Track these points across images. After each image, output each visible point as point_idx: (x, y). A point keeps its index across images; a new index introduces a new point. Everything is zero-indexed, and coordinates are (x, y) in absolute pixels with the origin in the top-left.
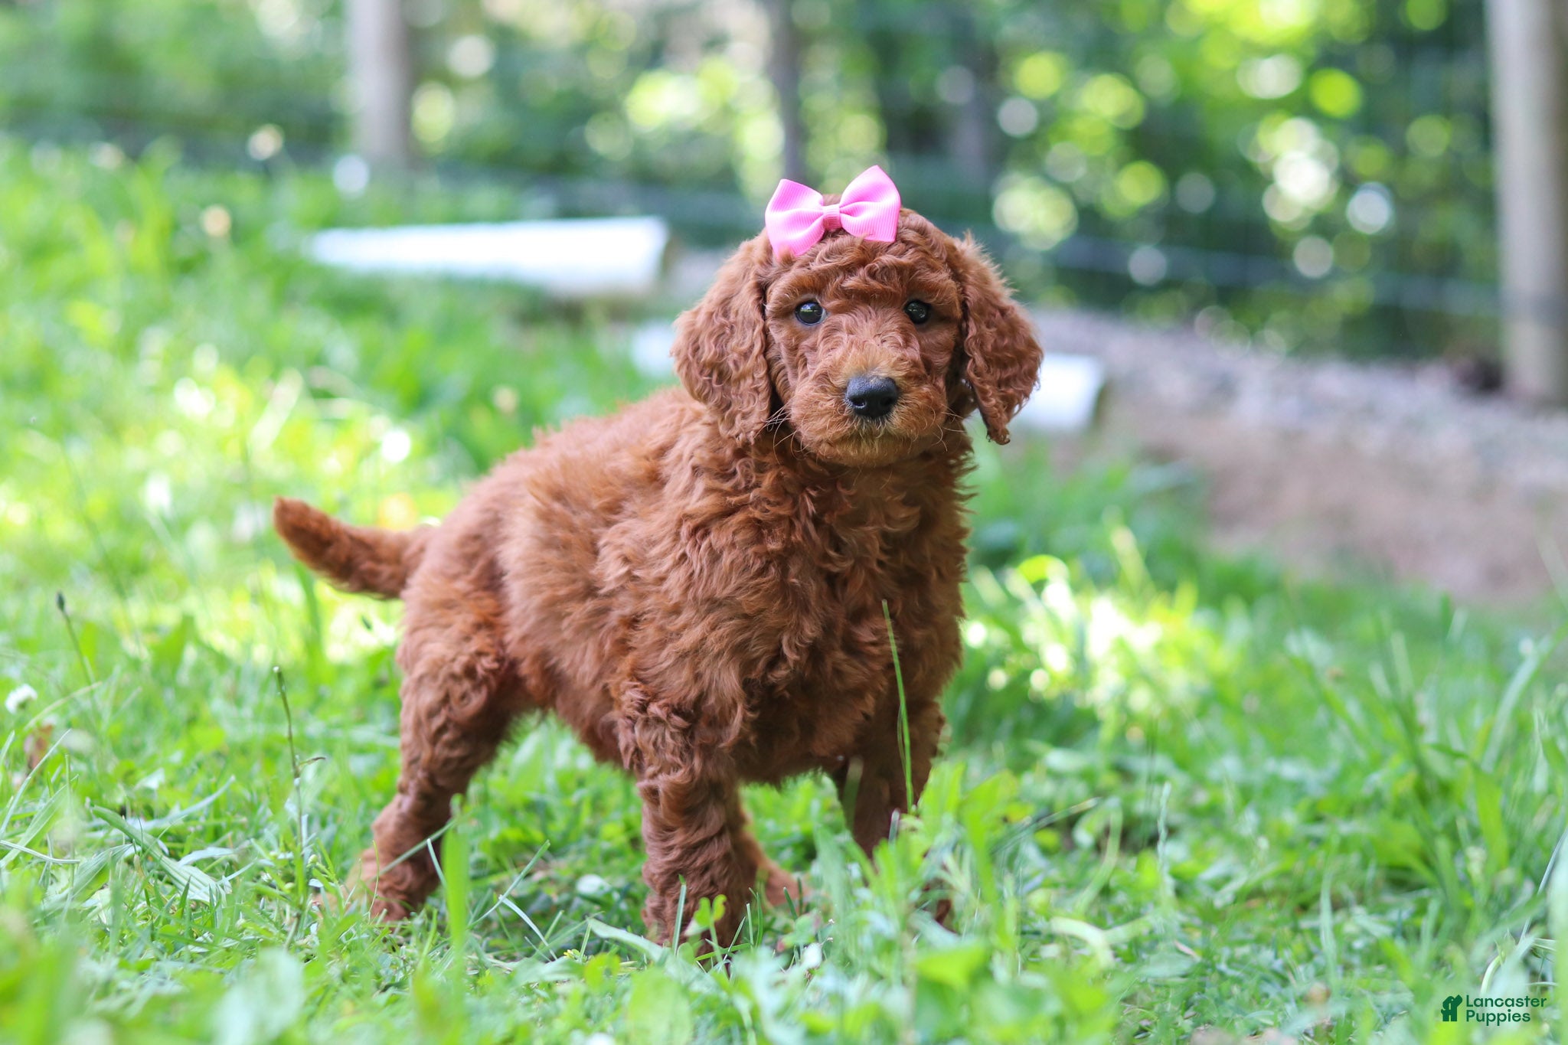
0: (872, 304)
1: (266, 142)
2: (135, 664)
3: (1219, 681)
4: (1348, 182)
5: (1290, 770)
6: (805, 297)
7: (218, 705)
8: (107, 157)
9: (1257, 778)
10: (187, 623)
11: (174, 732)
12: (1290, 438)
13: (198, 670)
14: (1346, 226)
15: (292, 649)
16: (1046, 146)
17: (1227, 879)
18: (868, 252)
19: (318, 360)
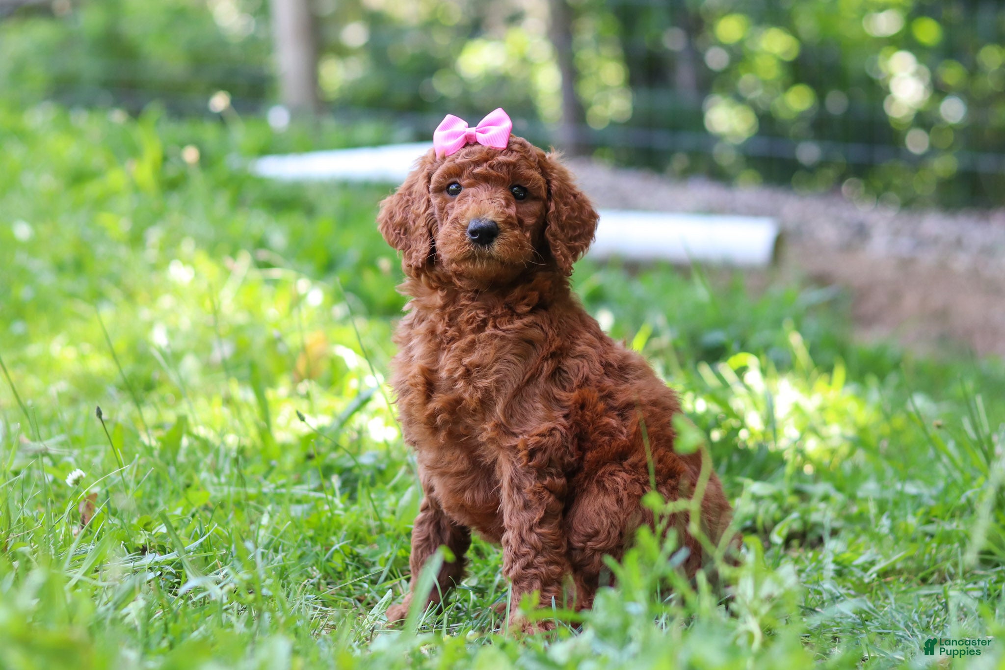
0: (490, 183)
1: (220, 101)
2: (149, 450)
3: (863, 431)
4: (939, 90)
5: (911, 489)
6: (451, 180)
7: (204, 475)
8: (118, 117)
9: (889, 495)
10: (182, 421)
11: (175, 494)
12: (906, 264)
13: (191, 451)
14: (939, 120)
15: (251, 438)
16: (738, 77)
17: (872, 563)
18: (491, 154)
19: (261, 244)
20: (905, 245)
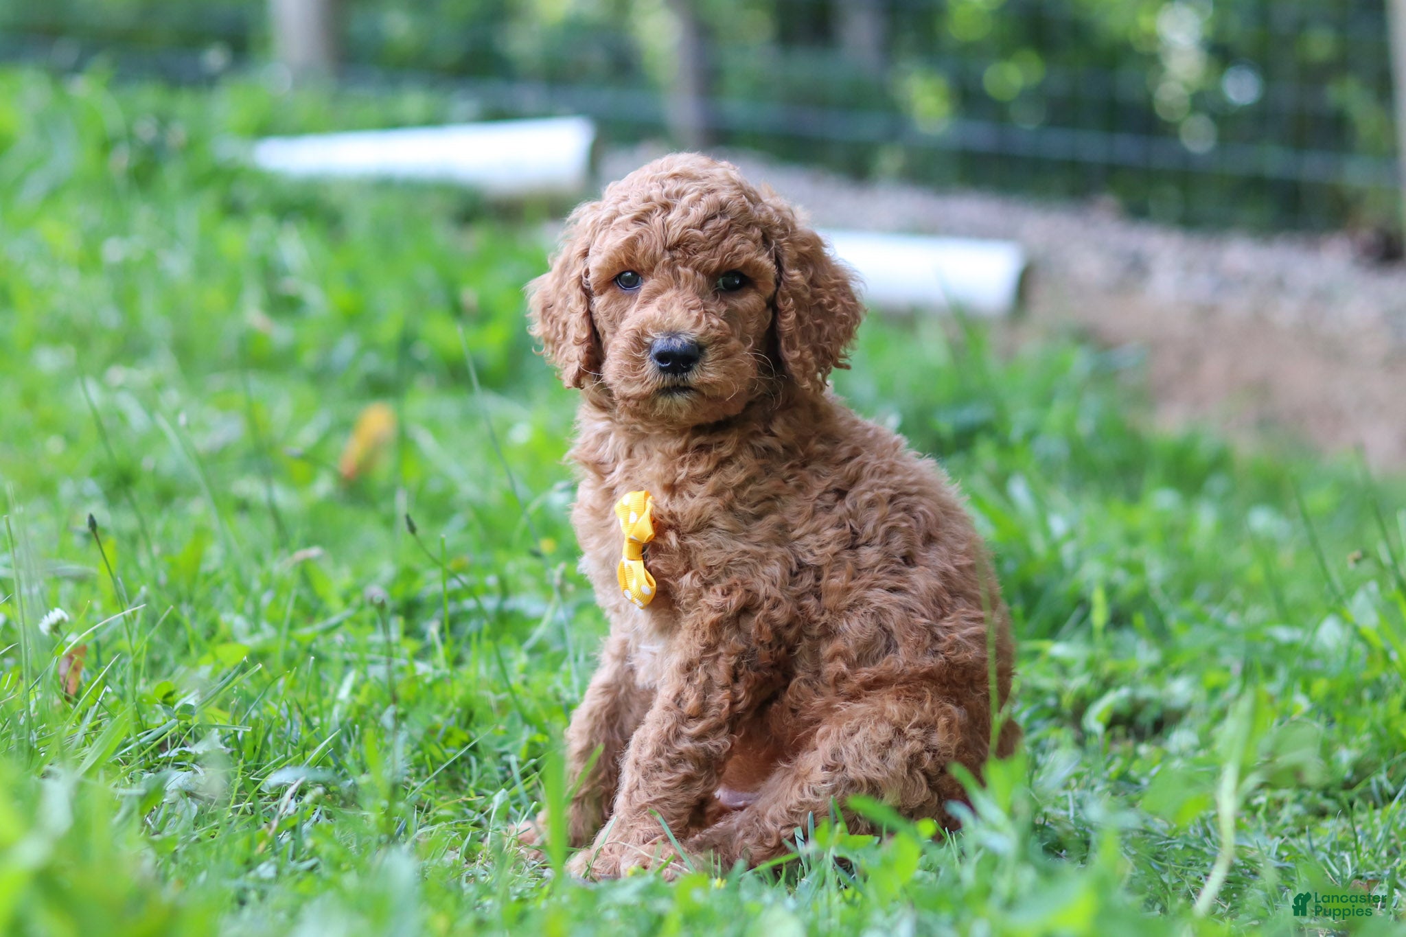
20: (1201, 284)
